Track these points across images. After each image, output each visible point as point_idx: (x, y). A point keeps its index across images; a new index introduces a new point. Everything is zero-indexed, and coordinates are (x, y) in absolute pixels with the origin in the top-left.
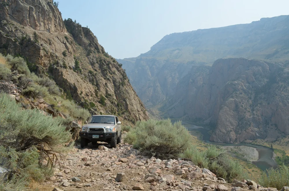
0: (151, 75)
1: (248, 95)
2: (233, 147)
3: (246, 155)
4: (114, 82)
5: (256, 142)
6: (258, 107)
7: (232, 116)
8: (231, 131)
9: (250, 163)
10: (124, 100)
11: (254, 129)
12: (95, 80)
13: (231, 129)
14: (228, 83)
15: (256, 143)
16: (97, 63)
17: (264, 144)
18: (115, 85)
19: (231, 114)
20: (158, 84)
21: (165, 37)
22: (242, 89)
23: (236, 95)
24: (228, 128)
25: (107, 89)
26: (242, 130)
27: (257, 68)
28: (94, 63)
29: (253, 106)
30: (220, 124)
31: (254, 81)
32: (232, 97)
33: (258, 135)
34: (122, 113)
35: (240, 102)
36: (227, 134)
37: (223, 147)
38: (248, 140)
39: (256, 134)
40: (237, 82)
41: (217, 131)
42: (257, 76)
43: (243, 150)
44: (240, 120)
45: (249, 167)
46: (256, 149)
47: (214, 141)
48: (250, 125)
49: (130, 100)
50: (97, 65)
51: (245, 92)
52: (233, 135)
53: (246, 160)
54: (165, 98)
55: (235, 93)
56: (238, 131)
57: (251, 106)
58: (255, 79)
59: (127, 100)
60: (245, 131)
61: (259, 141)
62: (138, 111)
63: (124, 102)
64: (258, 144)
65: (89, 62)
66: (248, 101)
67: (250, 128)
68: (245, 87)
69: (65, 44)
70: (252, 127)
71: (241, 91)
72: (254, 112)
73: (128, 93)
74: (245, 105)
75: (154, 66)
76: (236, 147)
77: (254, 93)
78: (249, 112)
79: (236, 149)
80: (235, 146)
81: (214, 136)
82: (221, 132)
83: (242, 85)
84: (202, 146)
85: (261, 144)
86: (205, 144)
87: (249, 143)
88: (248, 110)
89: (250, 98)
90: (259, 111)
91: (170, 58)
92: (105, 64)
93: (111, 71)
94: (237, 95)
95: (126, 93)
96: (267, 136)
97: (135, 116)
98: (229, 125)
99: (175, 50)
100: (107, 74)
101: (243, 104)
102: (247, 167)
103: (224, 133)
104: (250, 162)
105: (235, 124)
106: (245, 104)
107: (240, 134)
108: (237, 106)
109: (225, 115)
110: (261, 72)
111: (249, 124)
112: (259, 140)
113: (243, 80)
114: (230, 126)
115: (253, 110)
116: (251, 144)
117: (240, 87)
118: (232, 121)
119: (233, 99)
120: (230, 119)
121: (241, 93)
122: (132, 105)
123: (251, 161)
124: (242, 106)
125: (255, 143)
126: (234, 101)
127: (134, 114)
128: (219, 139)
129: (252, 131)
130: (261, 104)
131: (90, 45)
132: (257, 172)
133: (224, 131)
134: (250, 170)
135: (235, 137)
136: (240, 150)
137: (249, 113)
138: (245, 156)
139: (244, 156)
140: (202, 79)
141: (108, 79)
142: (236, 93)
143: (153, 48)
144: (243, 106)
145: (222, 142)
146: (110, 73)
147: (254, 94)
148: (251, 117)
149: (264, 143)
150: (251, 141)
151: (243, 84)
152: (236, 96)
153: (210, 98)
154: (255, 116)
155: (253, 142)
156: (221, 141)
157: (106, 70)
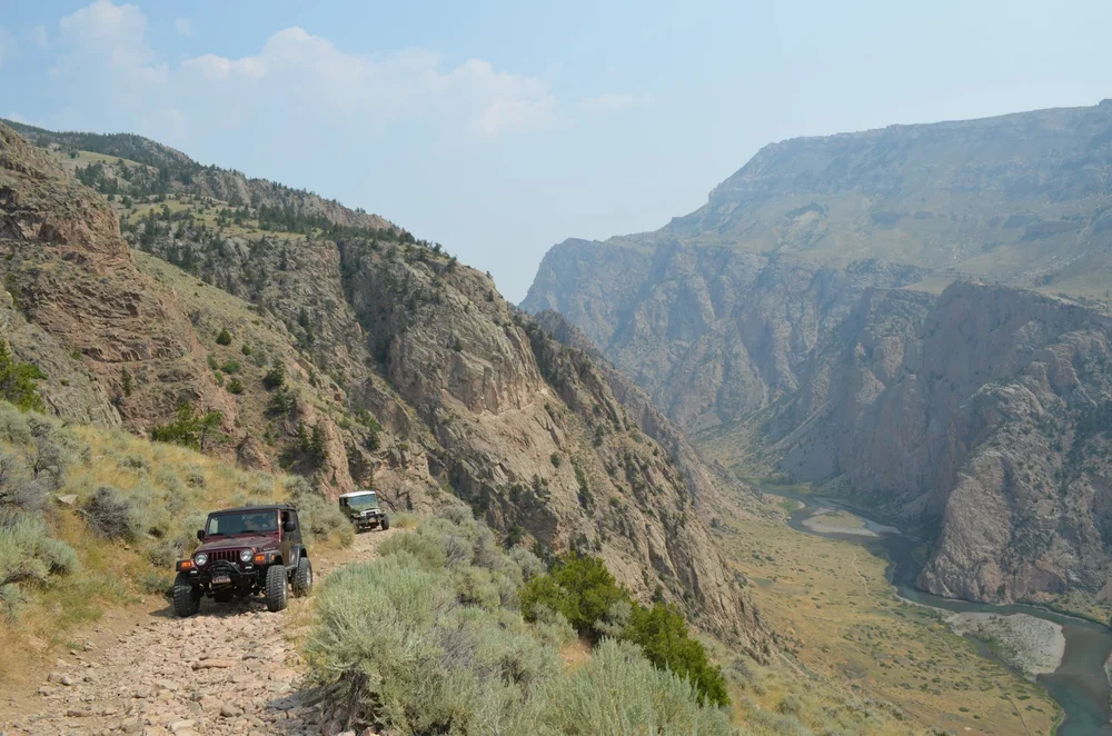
0: (712, 310)
1: (1051, 436)
2: (987, 615)
3: (1023, 648)
4: (664, 517)
5: (1066, 602)
6: (1081, 484)
7: (993, 511)
8: (985, 561)
9: (1031, 679)
10: (688, 565)
11: (1060, 557)
12: (625, 523)
13: (986, 555)
14: (985, 390)
15: (1065, 607)
16: (620, 465)
17: (1090, 611)
18: (666, 526)
19: (989, 503)
20: (740, 348)
21: (763, 151)
22: (1031, 414)
23: (1009, 439)
24: (975, 549)
25: (652, 540)
26: (1021, 559)
27: (1088, 338)
28: (614, 468)
29: (1065, 476)
30: (949, 537)
31: (1075, 386)
32: (995, 445)
33: (1074, 579)
34: (695, 615)
35: (1020, 464)
36: (973, 569)
37: (957, 615)
38: (1040, 593)
39: (1067, 574)
40: (1012, 391)
41: (940, 561)
42: (1087, 366)
43: (1017, 629)
44: (1017, 526)
45: (1020, 695)
46: (1060, 627)
47: (927, 592)
48: (1049, 544)
49: (700, 561)
50: (621, 473)
51: (1042, 427)
52: (992, 576)
53: (1017, 670)
54: (765, 400)
55: (1004, 431)
56: (1010, 563)
57: (1056, 475)
58: (1080, 377)
59: (695, 564)
60: (1033, 563)
61: (1078, 601)
62: (719, 586)
63: (689, 569)
64: (1073, 609)
65: (601, 465)
66: (1048, 459)
67: (1050, 555)
68: (1040, 409)
69: (552, 431)
70: (1055, 552)
71: (1028, 422)
72: (1067, 500)
73: (695, 543)
74: (1036, 475)
75: (724, 277)
76: (999, 617)
77: (1072, 428)
78: (1050, 497)
79: (994, 627)
80: (993, 616)
81: (930, 575)
82: (952, 561)
83: (1031, 400)
84: (886, 613)
85: (1081, 610)
86: (899, 601)
87: (1044, 605)
88: (1046, 489)
89: (1058, 448)
90: (1084, 497)
91: (783, 244)
92: (637, 466)
93: (653, 484)
94: (1010, 436)
95: (692, 545)
96: (1104, 584)
97: (714, 601)
98: (979, 541)
99: (802, 211)
100: (646, 498)
101: (1031, 468)
102: (1012, 696)
103: (962, 567)
104: (1031, 675)
105: (1000, 538)
106: (1037, 468)
107: (1014, 574)
108: (1008, 477)
109: (968, 506)
110: (1104, 351)
111: (1046, 539)
112: (1077, 595)
113: (1036, 383)
114: (982, 544)
115: (1063, 492)
116: (1048, 607)
117: (1024, 406)
118: (992, 528)
119: (998, 454)
120: (986, 522)
121: (1026, 432)
122: (706, 575)
123: (1036, 671)
124: (1027, 478)
125: (1063, 605)
126: (999, 461)
127: (710, 596)
128: (945, 587)
129: (1055, 564)
130: (1091, 471)
131: (596, 411)
132: (1040, 711)
133: (962, 559)
134: (1021, 705)
135: (999, 583)
136: (1009, 631)
137: (1051, 502)
138: (1020, 655)
139: (1015, 653)
140: (899, 346)
141: (651, 512)
142: (1008, 431)
143: (719, 196)
144: (1032, 478)
145: (955, 596)
146: (651, 491)
147: (1072, 433)
148: (1058, 515)
149: (1091, 608)
150: (1048, 597)
151: (1034, 398)
152: (1008, 442)
153: (928, 425)
154: (1068, 515)
155: (1056, 601)
156: (951, 591)
157: (643, 487)
